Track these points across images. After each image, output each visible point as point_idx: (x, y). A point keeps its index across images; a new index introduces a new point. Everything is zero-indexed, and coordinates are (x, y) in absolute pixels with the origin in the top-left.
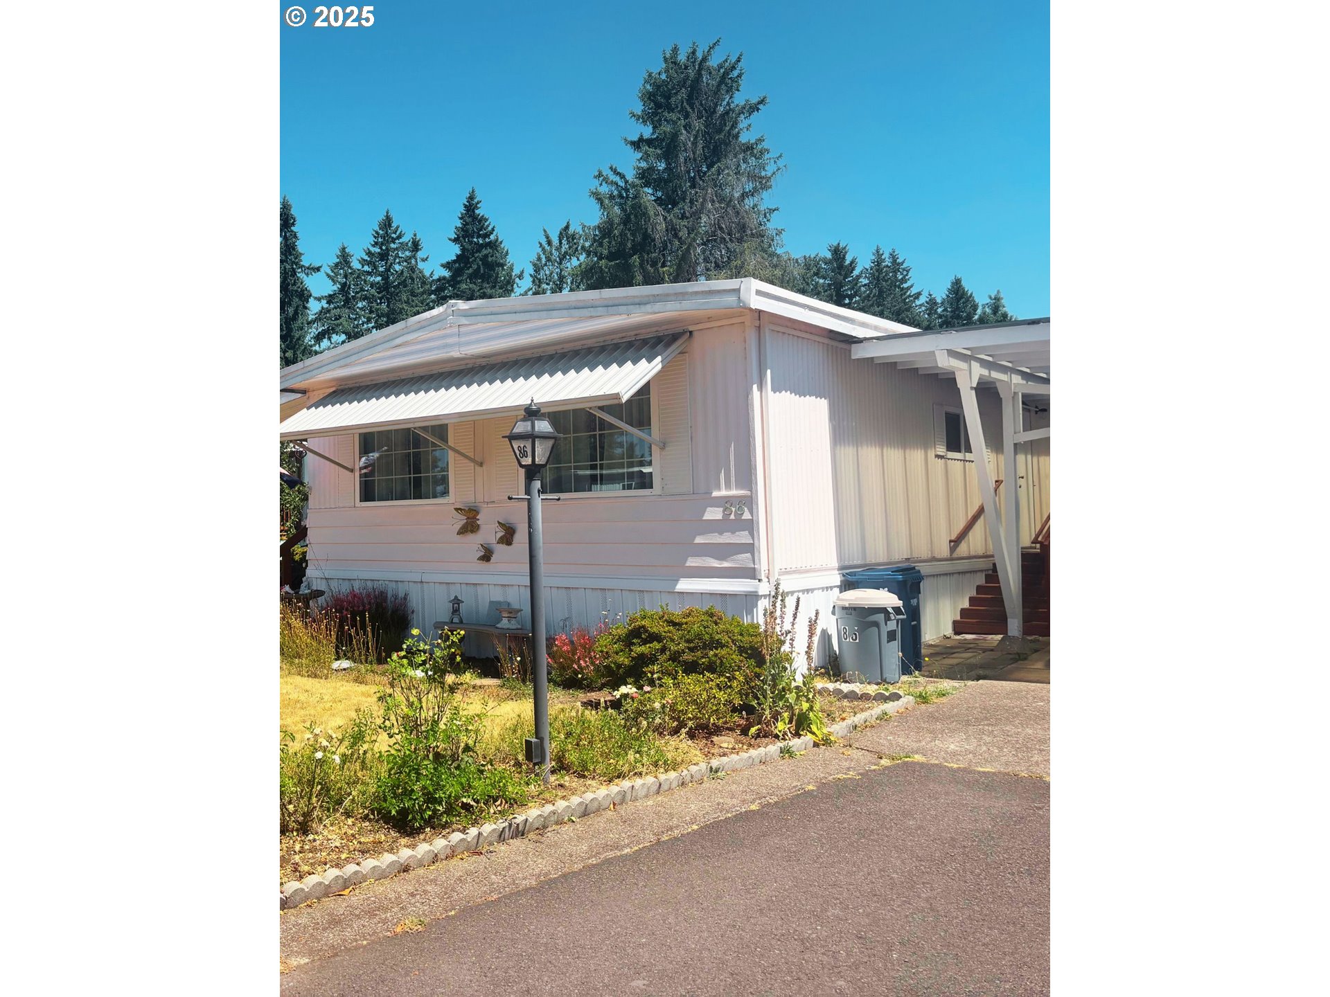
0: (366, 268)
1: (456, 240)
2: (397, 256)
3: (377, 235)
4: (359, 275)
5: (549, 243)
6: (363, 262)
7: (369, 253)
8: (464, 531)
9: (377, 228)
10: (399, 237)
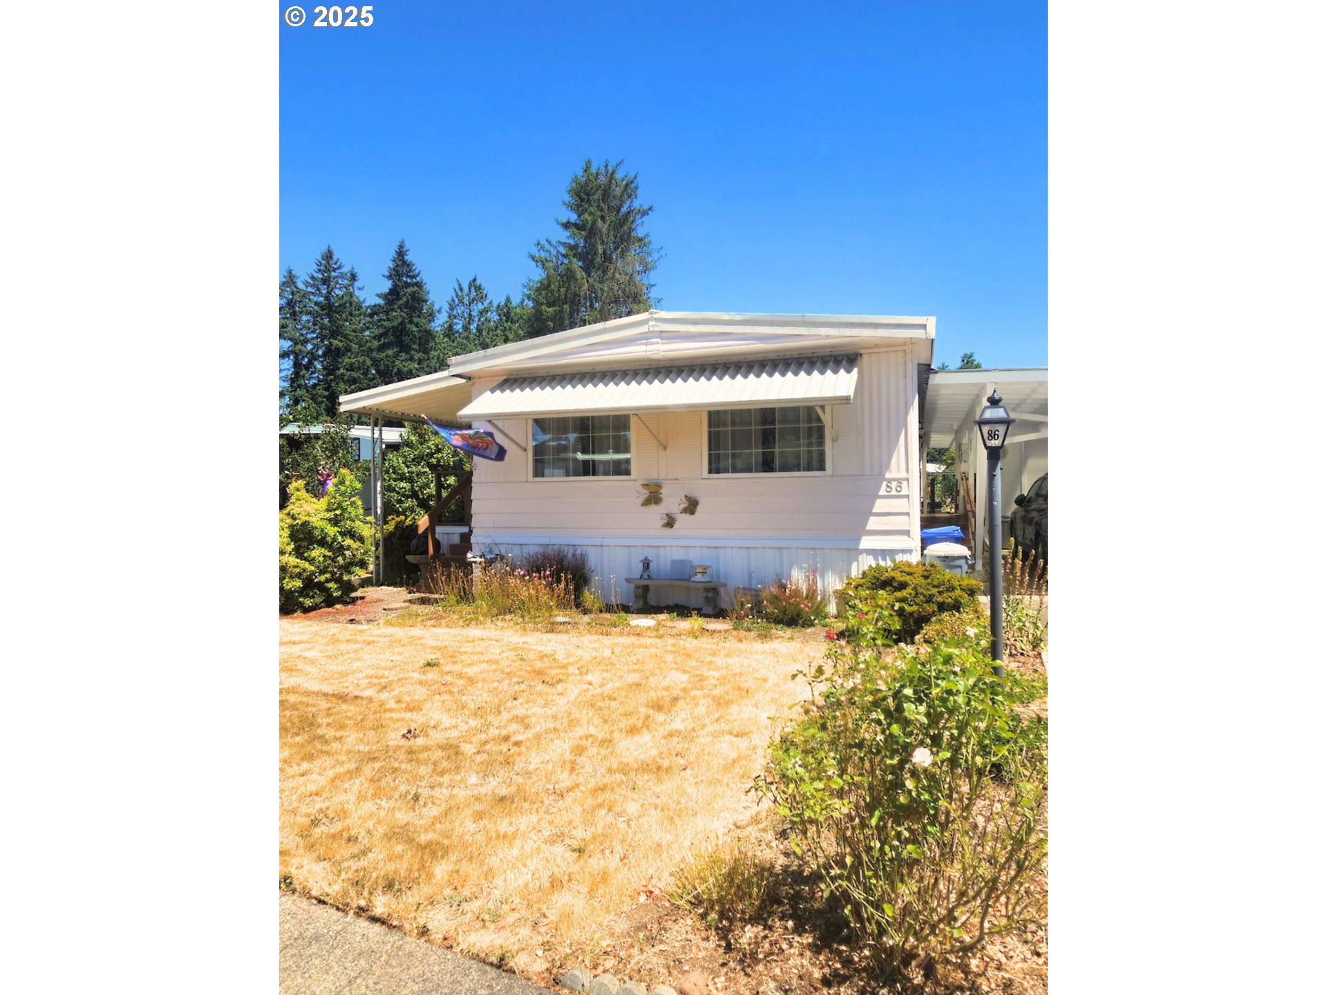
0: (310, 289)
1: (390, 277)
2: (337, 283)
3: (319, 264)
4: (305, 295)
5: (461, 289)
6: (307, 284)
7: (313, 278)
8: (647, 502)
9: (320, 259)
10: (339, 268)
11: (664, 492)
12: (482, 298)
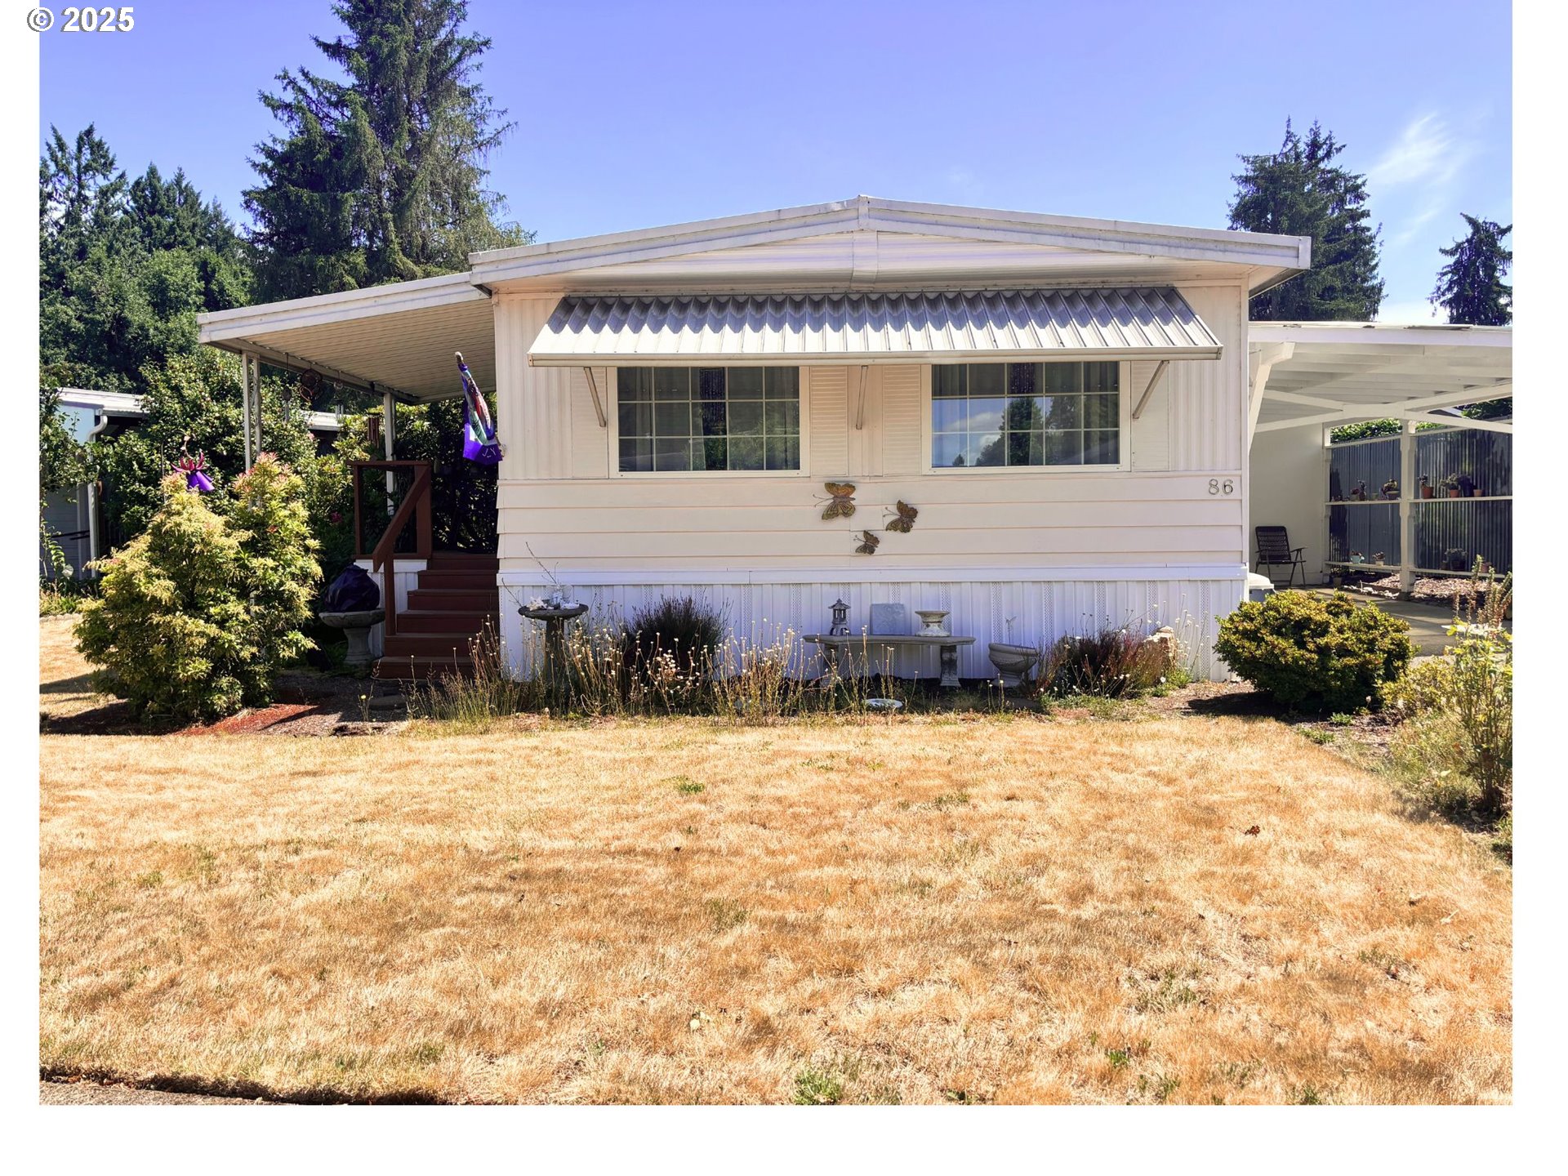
5: (62, 147)
8: (830, 514)
11: (858, 497)
12: (109, 165)
